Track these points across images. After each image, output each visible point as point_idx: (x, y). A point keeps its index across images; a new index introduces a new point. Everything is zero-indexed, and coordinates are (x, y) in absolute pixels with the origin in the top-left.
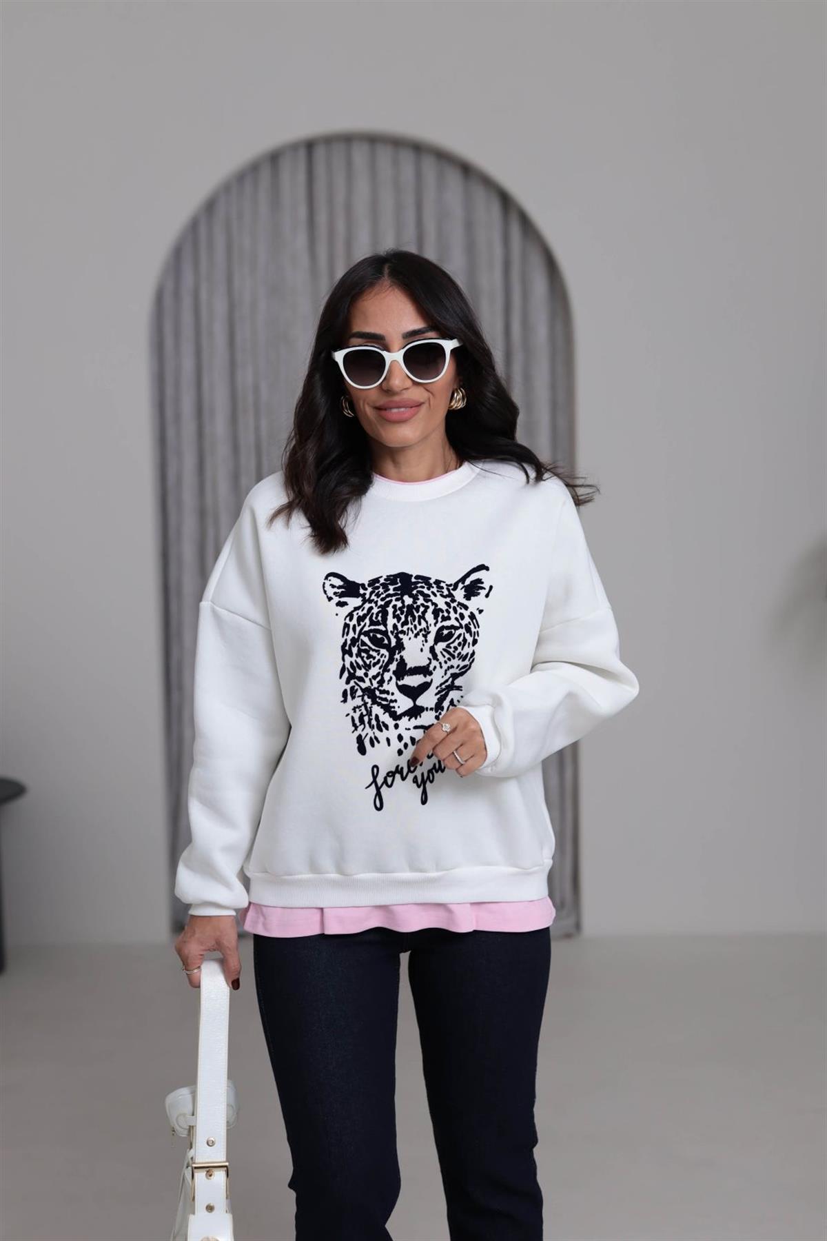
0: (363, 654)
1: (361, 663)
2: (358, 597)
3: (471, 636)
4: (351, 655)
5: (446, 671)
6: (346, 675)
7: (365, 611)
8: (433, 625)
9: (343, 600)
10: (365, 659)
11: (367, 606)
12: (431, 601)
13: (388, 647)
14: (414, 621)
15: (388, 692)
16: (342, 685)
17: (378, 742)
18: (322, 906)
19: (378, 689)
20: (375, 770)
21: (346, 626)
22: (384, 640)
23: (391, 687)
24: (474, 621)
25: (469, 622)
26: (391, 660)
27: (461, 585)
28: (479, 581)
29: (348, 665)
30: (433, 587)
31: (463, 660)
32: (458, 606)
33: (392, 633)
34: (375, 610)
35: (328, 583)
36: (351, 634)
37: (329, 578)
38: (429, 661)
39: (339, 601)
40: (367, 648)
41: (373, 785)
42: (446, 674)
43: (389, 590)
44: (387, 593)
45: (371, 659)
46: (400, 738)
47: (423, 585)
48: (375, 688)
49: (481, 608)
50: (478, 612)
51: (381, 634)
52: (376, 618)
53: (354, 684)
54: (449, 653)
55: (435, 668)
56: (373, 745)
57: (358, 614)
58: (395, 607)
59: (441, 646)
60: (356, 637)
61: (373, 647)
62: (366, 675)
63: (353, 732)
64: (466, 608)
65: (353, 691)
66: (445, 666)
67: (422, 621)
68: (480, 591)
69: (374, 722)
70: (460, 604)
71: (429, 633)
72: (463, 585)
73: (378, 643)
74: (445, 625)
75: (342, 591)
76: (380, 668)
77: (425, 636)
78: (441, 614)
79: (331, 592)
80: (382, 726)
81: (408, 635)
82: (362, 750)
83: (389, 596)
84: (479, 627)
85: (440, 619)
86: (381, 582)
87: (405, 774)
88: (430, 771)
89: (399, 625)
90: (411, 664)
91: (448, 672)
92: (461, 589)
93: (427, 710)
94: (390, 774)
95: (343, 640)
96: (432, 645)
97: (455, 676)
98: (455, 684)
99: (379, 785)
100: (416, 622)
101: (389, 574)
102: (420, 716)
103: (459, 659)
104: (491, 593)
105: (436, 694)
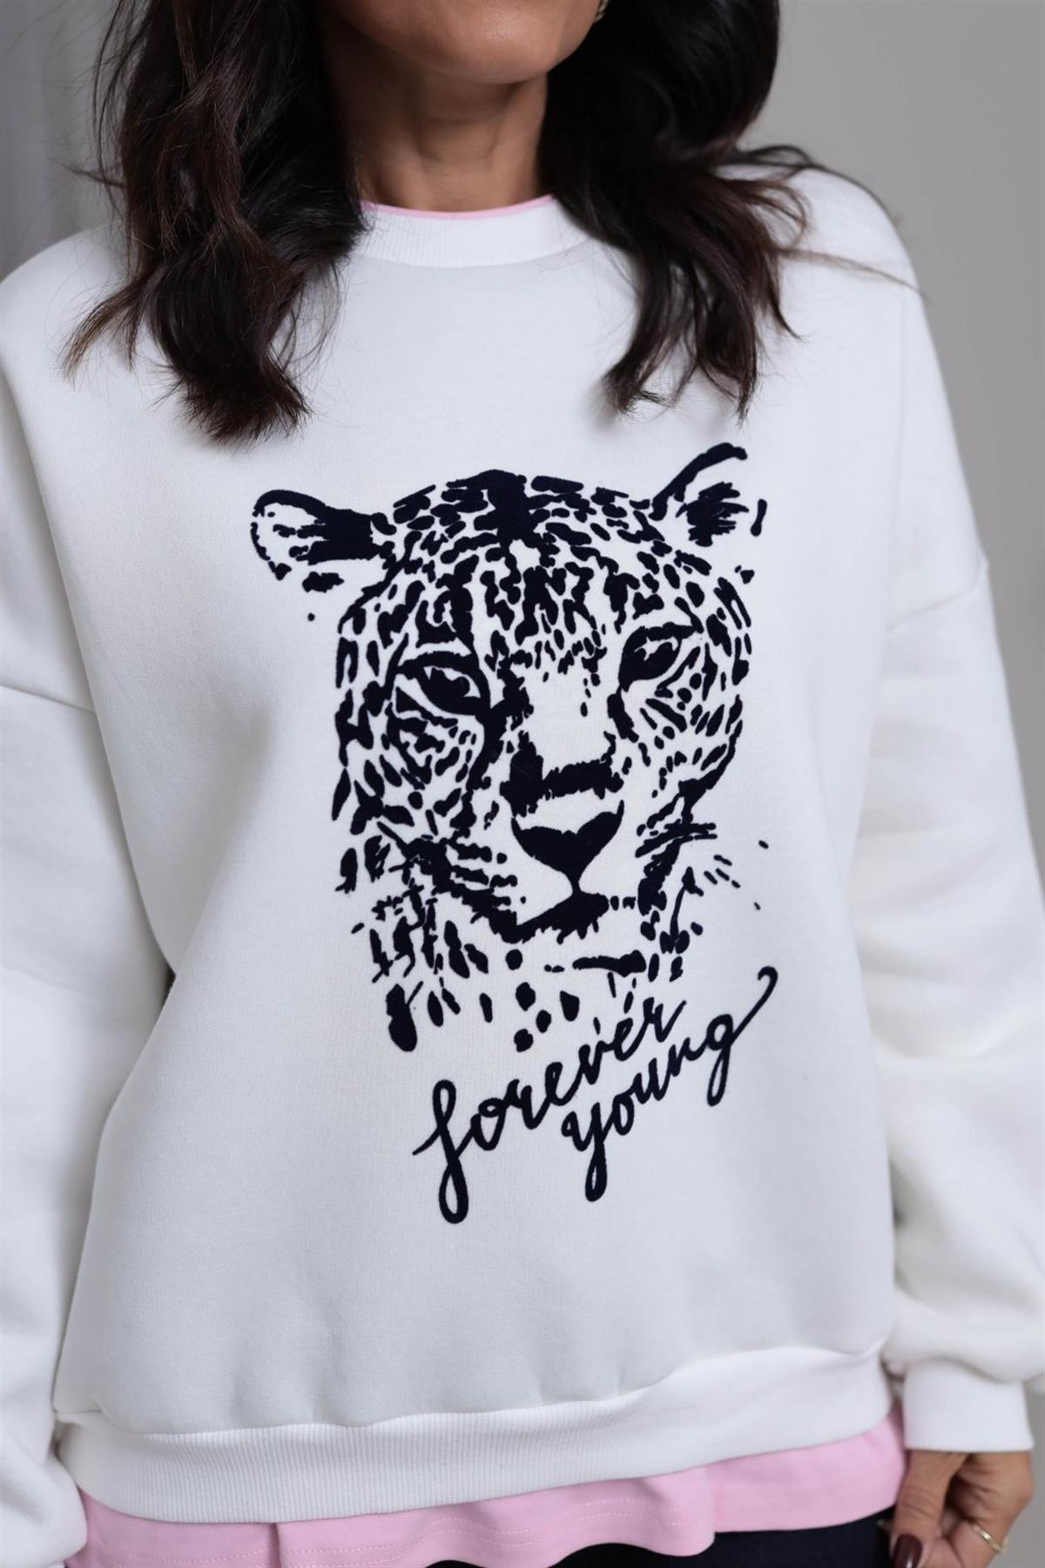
0: (406, 737)
1: (398, 763)
2: (369, 557)
3: (728, 653)
4: (367, 742)
5: (663, 772)
6: (352, 804)
7: (400, 598)
8: (611, 628)
9: (323, 568)
10: (411, 751)
12: (595, 552)
13: (479, 708)
14: (553, 620)
15: (485, 854)
16: (340, 838)
17: (456, 1008)
18: (273, 1520)
19: (452, 842)
20: (444, 1095)
21: (347, 649)
22: (467, 689)
23: (497, 835)
24: (734, 604)
25: (720, 611)
26: (492, 750)
27: (673, 505)
28: (725, 489)
29: (357, 774)
30: (593, 512)
31: (711, 733)
32: (678, 562)
33: (490, 661)
34: (431, 594)
35: (265, 524)
36: (365, 675)
37: (268, 509)
38: (607, 744)
39: (313, 575)
40: (416, 714)
41: (438, 1143)
42: (663, 784)
43: (463, 525)
44: (458, 536)
45: (432, 751)
46: (525, 996)
47: (563, 505)
48: (444, 841)
49: (745, 567)
50: (738, 577)
51: (456, 668)
52: (438, 617)
53: (378, 832)
54: (666, 711)
55: (628, 763)
56: (437, 1018)
57: (377, 607)
58: (488, 578)
59: (642, 691)
60: (381, 681)
61: (436, 712)
62: (416, 800)
63: (375, 980)
64: (704, 568)
65: (375, 854)
66: (659, 758)
67: (578, 618)
68: (733, 517)
69: (441, 947)
70: (682, 557)
71: (601, 653)
72: (678, 505)
73: (449, 697)
74: (648, 626)
75: (316, 544)
76: (459, 777)
77: (591, 665)
78: (631, 593)
79: (279, 549)
80: (465, 959)
81: (538, 665)
82: (404, 1035)
83: (464, 544)
84: (749, 623)
85: (629, 608)
86: (434, 504)
87: (536, 1109)
88: (622, 1099)
89: (509, 637)
90: (554, 759)
91: (668, 776)
92: (678, 515)
93: (616, 907)
94: (491, 1108)
95: (340, 697)
96: (614, 691)
97: (692, 791)
98: (695, 821)
99: (457, 1143)
100: (560, 624)
101: (453, 480)
102: (596, 929)
103: (697, 731)
104: (764, 523)
105: (640, 853)
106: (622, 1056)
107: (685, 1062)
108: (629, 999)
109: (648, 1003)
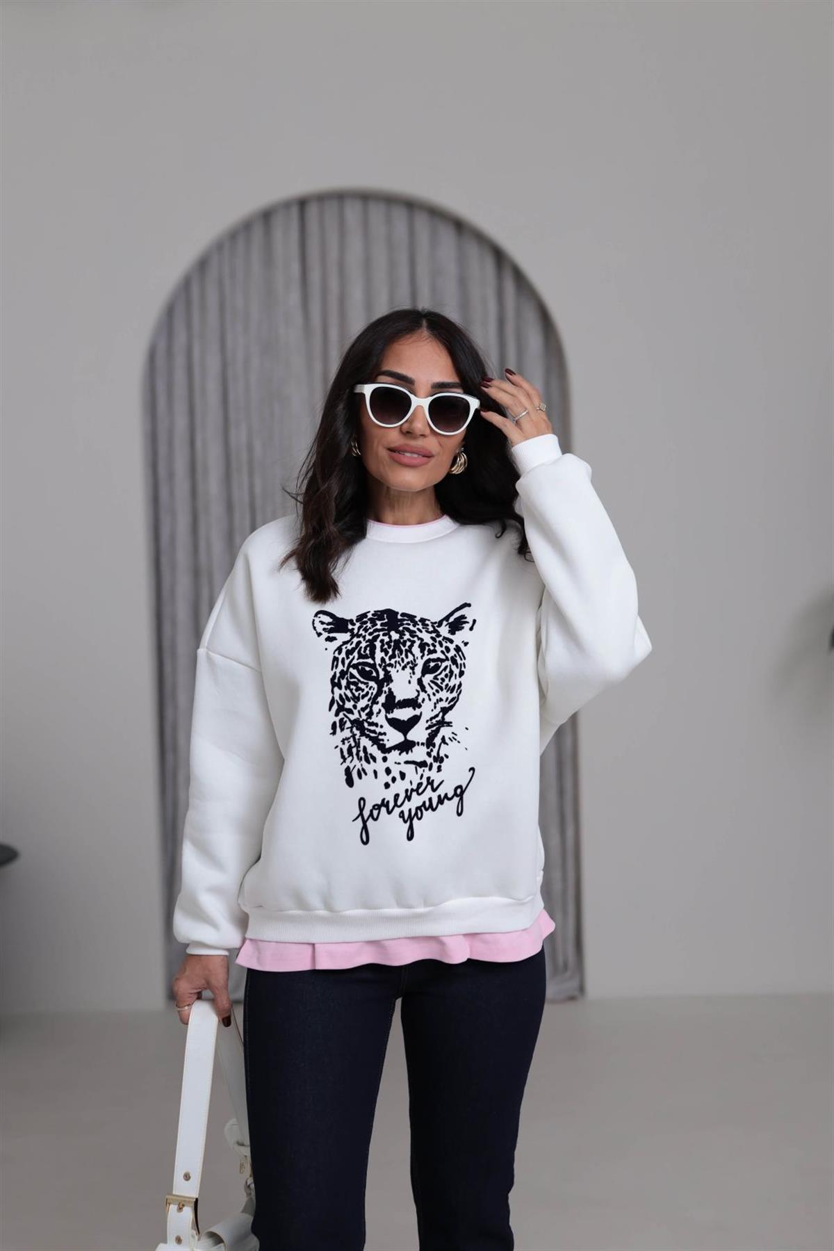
0: (352, 687)
1: (350, 695)
2: (346, 633)
3: (457, 667)
4: (340, 688)
5: (435, 704)
6: (335, 707)
7: (354, 645)
8: (419, 658)
9: (332, 635)
10: (354, 691)
11: (355, 640)
12: (417, 636)
13: (376, 679)
14: (401, 654)
15: (376, 725)
16: (331, 717)
17: (366, 774)
18: (313, 942)
19: (366, 720)
20: (362, 802)
21: (335, 659)
22: (372, 673)
23: (380, 719)
24: (460, 653)
25: (455, 655)
27: (445, 623)
28: (463, 617)
29: (337, 698)
30: (419, 624)
31: (451, 692)
32: (443, 640)
33: (380, 665)
34: (363, 644)
35: (317, 620)
36: (340, 667)
37: (319, 616)
38: (417, 694)
40: (356, 680)
41: (360, 818)
42: (435, 707)
43: (377, 625)
44: (375, 628)
45: (360, 692)
46: (388, 771)
47: (409, 622)
48: (363, 720)
49: (465, 641)
50: (463, 645)
51: (369, 667)
52: (365, 652)
53: (343, 716)
54: (436, 684)
55: (424, 700)
56: (360, 777)
57: (346, 648)
58: (382, 641)
59: (428, 679)
60: (345, 669)
61: (362, 680)
62: (355, 707)
63: (342, 764)
64: (451, 642)
65: (342, 723)
66: (434, 699)
67: (409, 654)
68: (464, 625)
69: (362, 754)
70: (445, 638)
71: (416, 665)
72: (447, 622)
73: (367, 676)
74: (432, 658)
75: (331, 628)
76: (369, 700)
77: (412, 668)
78: (427, 648)
79: (320, 628)
80: (369, 758)
81: (395, 667)
82: (350, 782)
83: (377, 630)
84: (465, 659)
85: (426, 652)
86: (369, 617)
87: (391, 808)
88: (418, 808)
89: (387, 659)
90: (399, 697)
91: (437, 705)
92: (446, 625)
93: (418, 745)
94: (376, 807)
95: (332, 673)
96: (419, 677)
97: (445, 711)
98: (446, 720)
99: (366, 818)
100: (403, 656)
101: (376, 609)
102: (412, 751)
103: (447, 691)
104: (475, 627)
105: (427, 729)
106: (419, 794)
107: (446, 801)
108: (422, 777)
109: (428, 778)
